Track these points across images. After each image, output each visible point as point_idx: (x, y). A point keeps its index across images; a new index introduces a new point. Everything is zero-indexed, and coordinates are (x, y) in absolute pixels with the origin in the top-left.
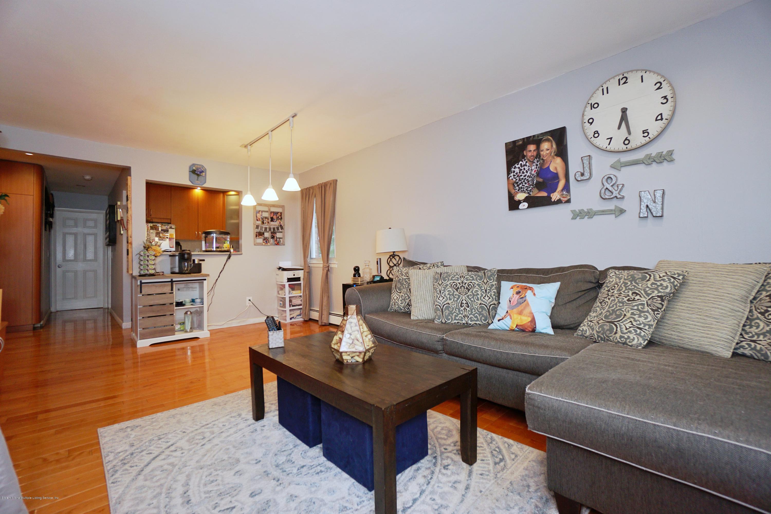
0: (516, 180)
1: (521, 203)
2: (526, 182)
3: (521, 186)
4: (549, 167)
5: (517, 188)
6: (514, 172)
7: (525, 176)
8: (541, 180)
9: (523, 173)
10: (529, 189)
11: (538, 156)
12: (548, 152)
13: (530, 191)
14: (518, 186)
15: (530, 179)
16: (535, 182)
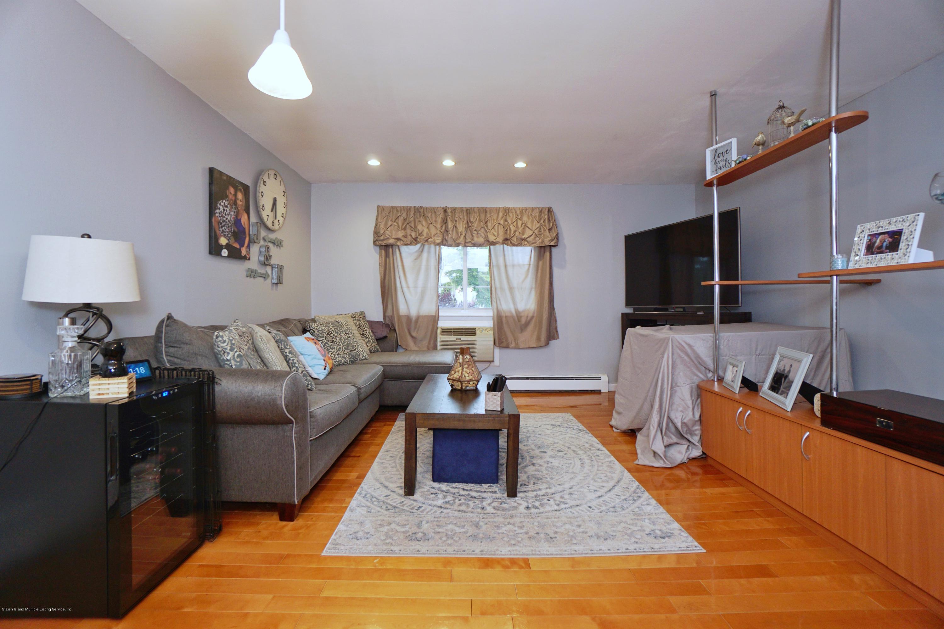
0: (221, 219)
1: (223, 249)
2: (227, 226)
3: (223, 228)
4: (240, 220)
5: (221, 229)
6: (219, 209)
7: (227, 219)
8: (236, 230)
9: (226, 215)
10: (229, 235)
11: (235, 203)
12: (241, 203)
13: (229, 237)
14: (222, 227)
15: (230, 225)
16: (233, 229)
